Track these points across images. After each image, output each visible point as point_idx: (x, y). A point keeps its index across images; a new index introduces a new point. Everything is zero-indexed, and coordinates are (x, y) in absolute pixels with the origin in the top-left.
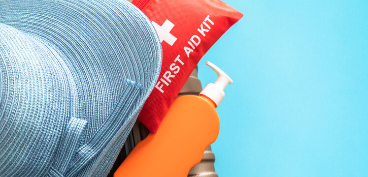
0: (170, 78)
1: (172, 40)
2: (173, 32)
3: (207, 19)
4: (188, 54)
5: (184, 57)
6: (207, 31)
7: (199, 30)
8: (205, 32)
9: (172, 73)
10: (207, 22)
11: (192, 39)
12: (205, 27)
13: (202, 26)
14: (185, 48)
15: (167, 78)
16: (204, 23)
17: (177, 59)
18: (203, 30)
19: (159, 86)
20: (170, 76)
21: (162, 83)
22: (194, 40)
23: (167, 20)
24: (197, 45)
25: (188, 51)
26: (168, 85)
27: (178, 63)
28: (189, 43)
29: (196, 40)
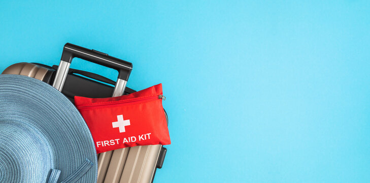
1: (122, 130)
2: (126, 127)
3: (149, 134)
4: (124, 142)
5: (121, 141)
6: (143, 139)
7: (139, 136)
8: (141, 139)
9: (109, 143)
10: (147, 136)
11: (132, 138)
12: (144, 137)
13: (142, 135)
14: (125, 139)
15: (105, 144)
16: (145, 135)
17: (117, 140)
18: (141, 137)
19: (99, 143)
20: (107, 143)
21: (101, 143)
22: (133, 139)
23: (129, 120)
24: (132, 141)
25: (125, 140)
26: (103, 146)
27: (116, 142)
28: (129, 138)
29: (134, 139)
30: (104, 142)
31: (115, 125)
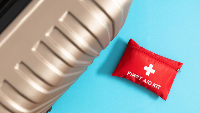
0: (133, 76)
2: (151, 74)
3: (160, 86)
4: (144, 81)
5: (142, 79)
6: (155, 87)
7: (154, 83)
8: (154, 86)
10: (158, 86)
11: (150, 81)
12: (156, 86)
13: (156, 84)
14: (146, 80)
15: (133, 75)
16: (158, 85)
17: (141, 77)
18: (155, 85)
19: (129, 73)
20: (134, 76)
21: (131, 74)
23: (155, 71)
24: (148, 84)
25: (145, 81)
26: (131, 76)
27: (139, 78)
28: (148, 81)
29: (150, 83)
30: (133, 74)
31: (146, 68)
